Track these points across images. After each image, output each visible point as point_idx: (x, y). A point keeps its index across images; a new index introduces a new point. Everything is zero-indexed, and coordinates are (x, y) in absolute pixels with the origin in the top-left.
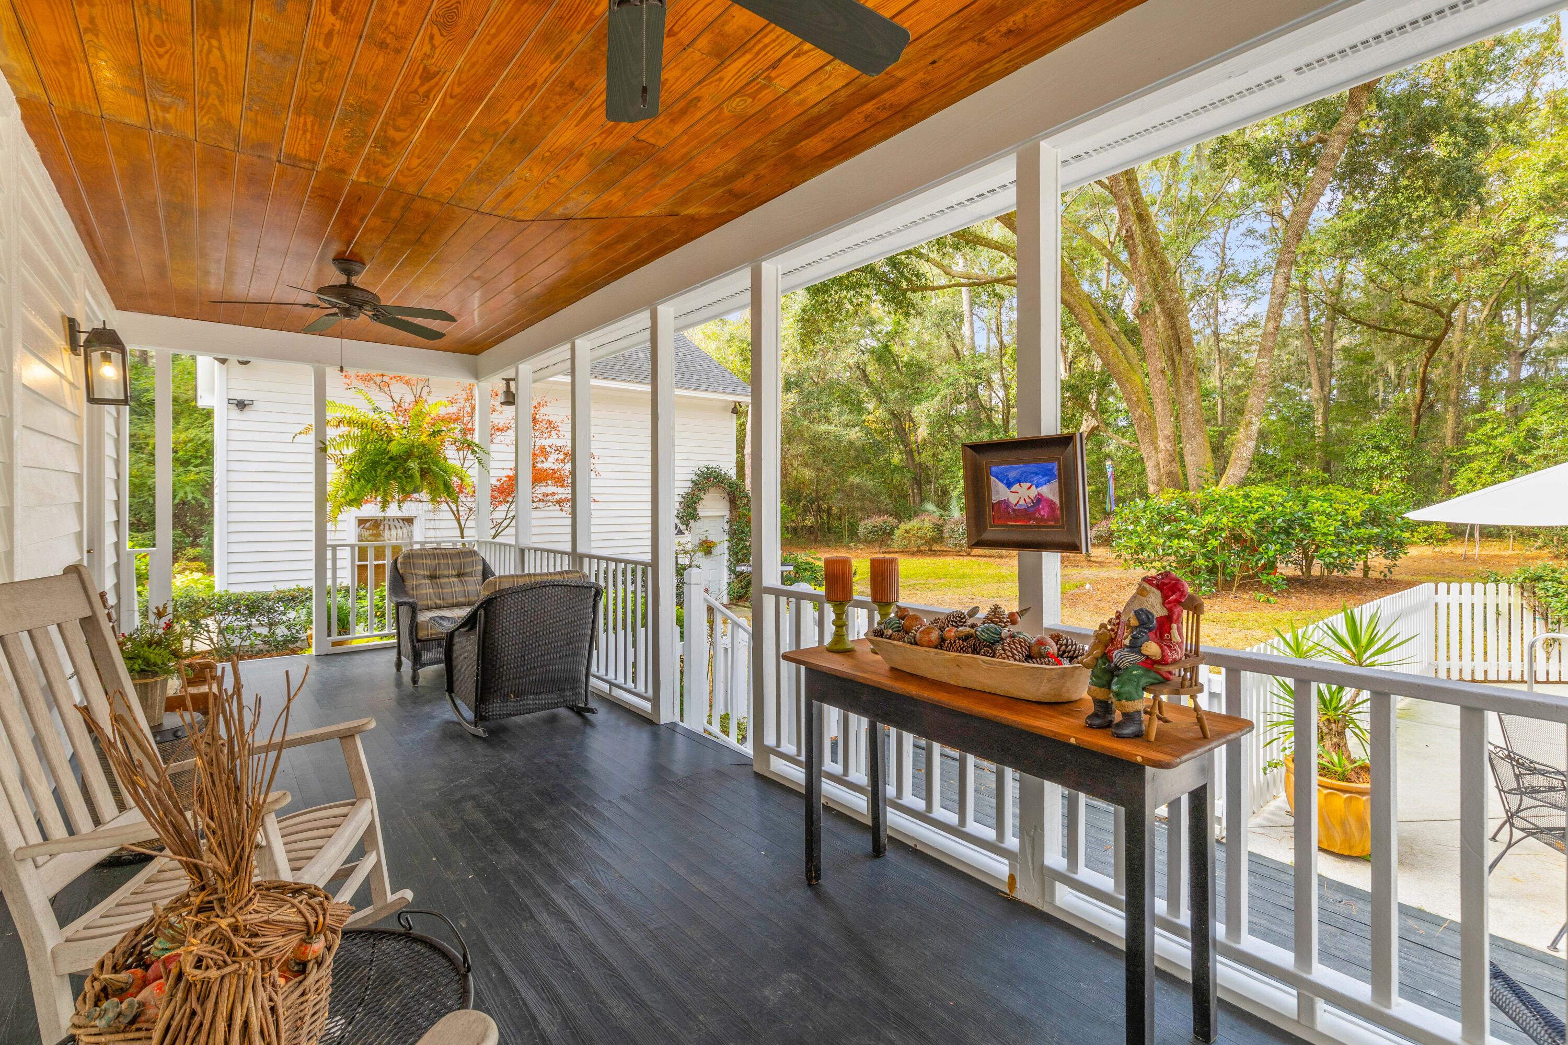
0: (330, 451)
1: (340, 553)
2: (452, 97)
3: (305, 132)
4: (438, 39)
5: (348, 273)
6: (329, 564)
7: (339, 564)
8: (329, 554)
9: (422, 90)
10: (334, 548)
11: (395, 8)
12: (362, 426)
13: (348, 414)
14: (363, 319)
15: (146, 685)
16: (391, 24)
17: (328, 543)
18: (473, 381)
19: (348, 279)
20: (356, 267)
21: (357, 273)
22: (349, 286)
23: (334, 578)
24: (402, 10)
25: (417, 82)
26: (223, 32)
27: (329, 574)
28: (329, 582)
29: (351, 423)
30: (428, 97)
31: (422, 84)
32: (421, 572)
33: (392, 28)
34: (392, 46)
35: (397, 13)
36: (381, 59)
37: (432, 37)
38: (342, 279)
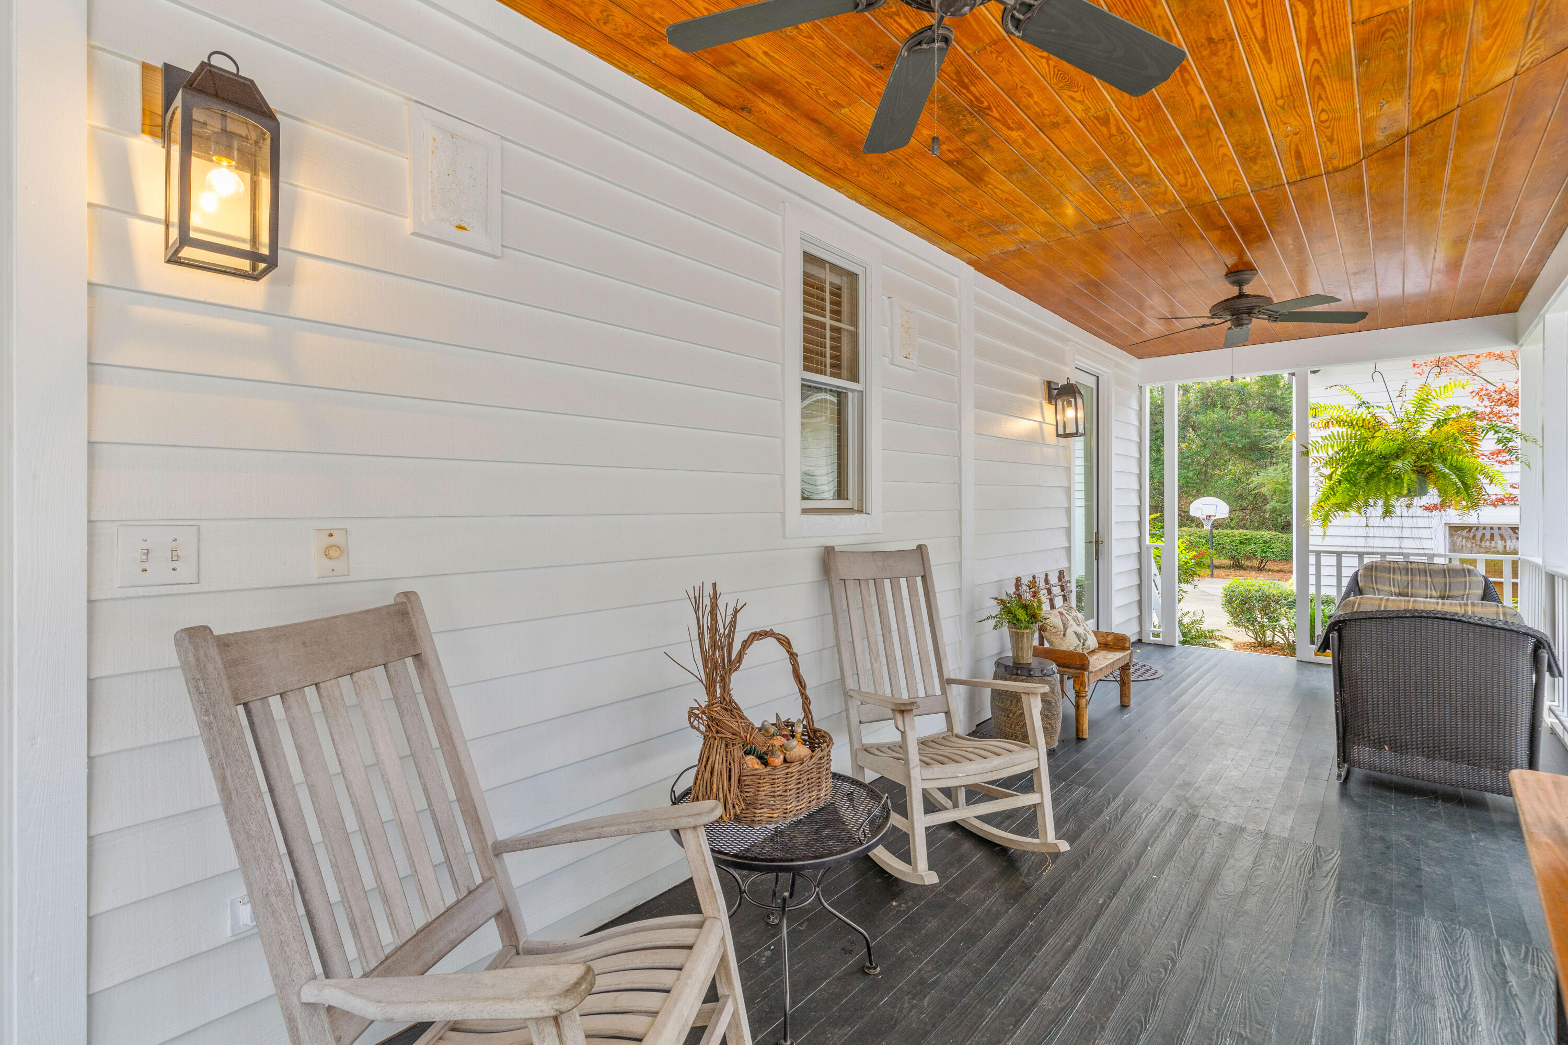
0: (1313, 454)
1: (1325, 560)
2: (1139, 120)
3: (1088, 203)
4: (1078, 96)
5: (1240, 284)
6: (1312, 570)
7: (1324, 571)
8: (1312, 559)
9: (1114, 130)
10: (1318, 554)
11: (1032, 102)
12: (1351, 425)
13: (1335, 414)
14: (1257, 324)
15: (1018, 633)
16: (1042, 111)
17: (1311, 548)
18: (1513, 347)
19: (1240, 289)
20: (1246, 276)
21: (1247, 281)
22: (1241, 296)
23: (1318, 585)
24: (1036, 98)
25: (1104, 129)
26: (986, 178)
27: (1312, 580)
28: (1312, 590)
29: (1340, 422)
30: (1123, 133)
31: (1109, 129)
32: (1386, 588)
33: (1046, 112)
34: (1060, 122)
35: (1036, 103)
36: (1066, 133)
37: (1073, 99)
38: (1235, 291)
